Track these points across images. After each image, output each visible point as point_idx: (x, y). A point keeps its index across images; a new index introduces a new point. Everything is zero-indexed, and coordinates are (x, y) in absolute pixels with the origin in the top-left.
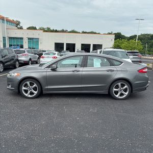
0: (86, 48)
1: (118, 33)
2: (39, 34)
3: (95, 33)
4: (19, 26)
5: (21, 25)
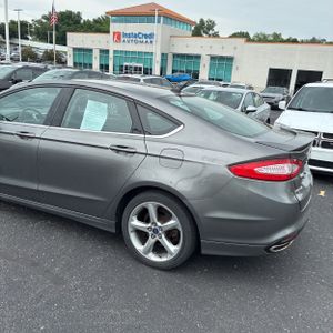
2: (235, 48)
4: (211, 32)
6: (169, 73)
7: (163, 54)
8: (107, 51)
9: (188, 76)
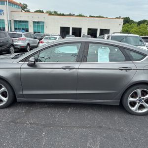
0: (92, 33)
1: (126, 18)
2: (44, 18)
3: (103, 17)
4: (26, 10)
5: (28, 8)
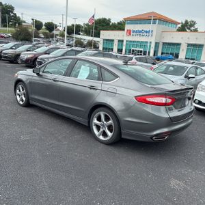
4: (192, 28)
6: (159, 54)
7: (156, 43)
8: (123, 41)
9: (171, 57)
